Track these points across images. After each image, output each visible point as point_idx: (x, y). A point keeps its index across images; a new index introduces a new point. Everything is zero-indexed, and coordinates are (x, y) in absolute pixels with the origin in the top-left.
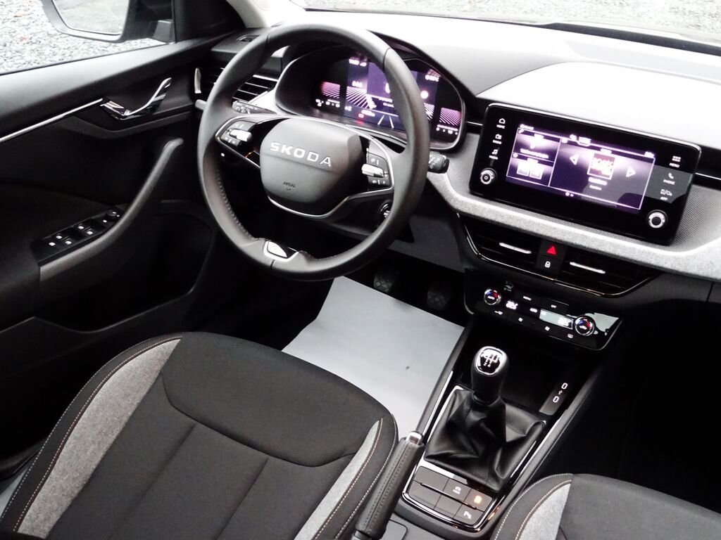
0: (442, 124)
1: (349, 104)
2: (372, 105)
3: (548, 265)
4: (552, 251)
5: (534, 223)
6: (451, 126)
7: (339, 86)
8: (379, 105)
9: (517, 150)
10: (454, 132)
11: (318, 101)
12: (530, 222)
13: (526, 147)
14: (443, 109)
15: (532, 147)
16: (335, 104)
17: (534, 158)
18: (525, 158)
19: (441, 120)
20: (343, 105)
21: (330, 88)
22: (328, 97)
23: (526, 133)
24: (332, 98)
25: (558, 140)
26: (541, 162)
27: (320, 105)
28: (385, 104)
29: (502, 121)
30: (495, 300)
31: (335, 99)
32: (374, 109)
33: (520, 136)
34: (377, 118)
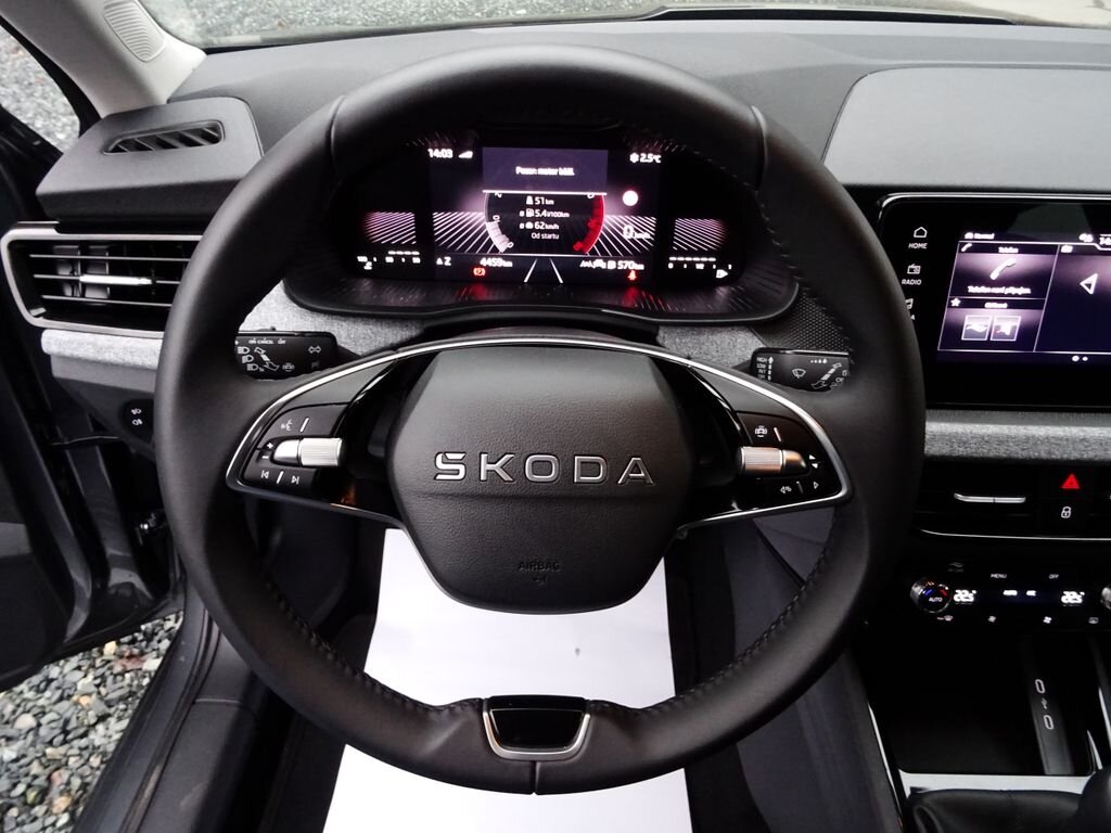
0: (681, 253)
1: (443, 252)
2: (502, 243)
3: (1066, 513)
4: (1071, 483)
5: (1035, 441)
6: (701, 253)
7: (411, 216)
8: (521, 240)
9: (960, 291)
10: (708, 264)
11: (362, 259)
12: (1028, 439)
13: (982, 279)
14: (679, 222)
15: (994, 276)
16: (409, 258)
17: (999, 298)
18: (979, 304)
19: (677, 244)
20: (428, 258)
21: (389, 224)
22: (389, 246)
23: (980, 248)
24: (398, 246)
25: (1051, 250)
26: (1014, 304)
27: (368, 266)
28: (536, 236)
29: (921, 233)
30: (943, 604)
31: (409, 247)
32: (508, 250)
33: (965, 259)
34: (520, 268)
